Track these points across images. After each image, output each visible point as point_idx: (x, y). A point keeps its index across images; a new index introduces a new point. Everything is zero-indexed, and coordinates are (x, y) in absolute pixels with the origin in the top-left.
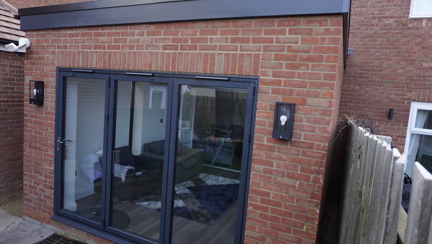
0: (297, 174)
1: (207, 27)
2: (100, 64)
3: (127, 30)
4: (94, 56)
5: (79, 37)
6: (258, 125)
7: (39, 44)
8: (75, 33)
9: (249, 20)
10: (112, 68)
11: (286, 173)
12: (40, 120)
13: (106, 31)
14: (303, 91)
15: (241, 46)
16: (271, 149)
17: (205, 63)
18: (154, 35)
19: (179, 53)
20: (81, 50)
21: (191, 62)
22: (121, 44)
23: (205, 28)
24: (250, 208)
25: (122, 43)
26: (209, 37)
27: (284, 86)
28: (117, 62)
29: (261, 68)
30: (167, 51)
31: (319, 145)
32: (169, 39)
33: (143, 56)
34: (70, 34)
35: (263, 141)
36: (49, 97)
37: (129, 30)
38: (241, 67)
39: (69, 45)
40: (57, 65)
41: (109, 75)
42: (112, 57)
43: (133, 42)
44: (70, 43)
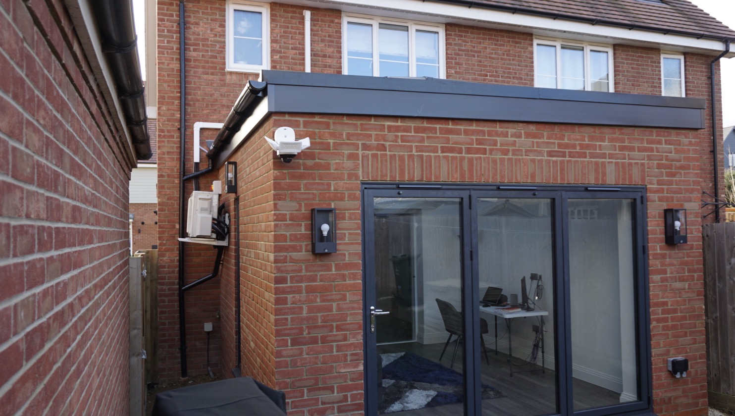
0: (686, 276)
1: (595, 132)
2: (455, 176)
3: (496, 128)
4: (443, 163)
5: (411, 133)
6: (652, 234)
7: (315, 139)
8: (402, 126)
9: (633, 128)
10: (475, 180)
11: (677, 277)
12: (322, 283)
13: (462, 127)
14: (680, 197)
15: (629, 155)
16: (663, 256)
17: (597, 172)
18: (535, 137)
19: (568, 161)
20: (416, 154)
21: (582, 172)
22: (488, 147)
23: (593, 134)
24: (654, 324)
25: (490, 145)
26: (598, 143)
27: (667, 193)
28: (483, 173)
29: (648, 176)
30: (554, 159)
31: (697, 245)
32: (554, 143)
33: (522, 165)
34: (389, 127)
35: (657, 250)
36: (345, 236)
37: (499, 128)
38: (631, 176)
39: (390, 145)
40: (363, 178)
41: (468, 191)
42: (475, 165)
43: (507, 145)
44: (391, 142)
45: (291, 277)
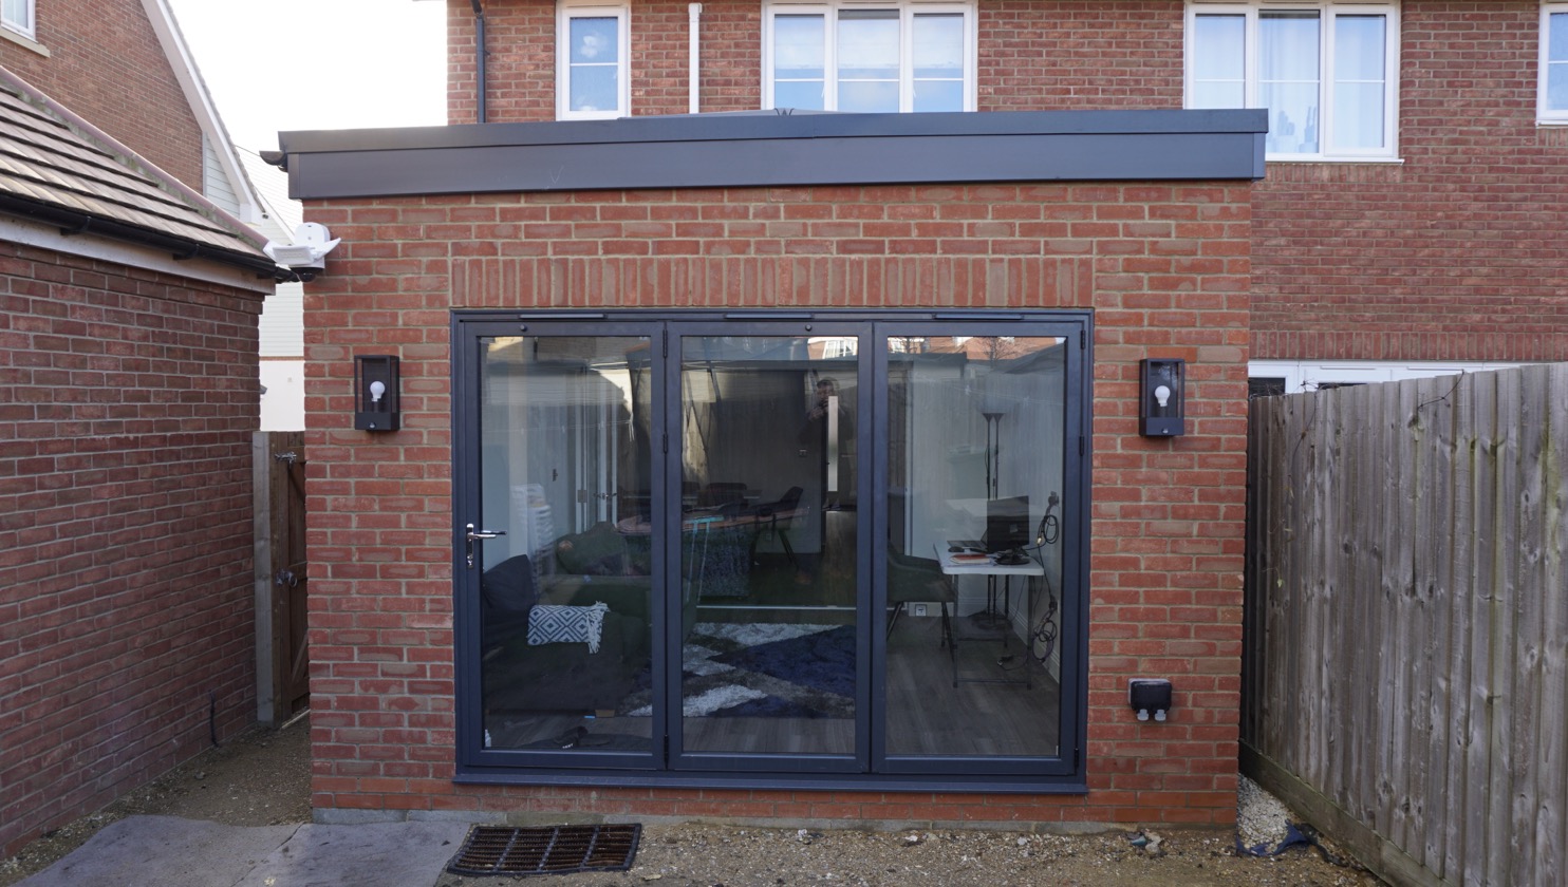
0: (1194, 506)
1: (960, 199)
2: (632, 296)
3: (722, 201)
4: (608, 273)
5: (545, 219)
6: (1101, 414)
7: (372, 240)
8: (528, 208)
9: (1061, 186)
10: (674, 303)
11: (1169, 509)
12: (382, 480)
13: (648, 204)
14: (1190, 333)
15: (1046, 243)
16: (1133, 462)
17: (961, 281)
18: (811, 216)
19: (888, 261)
20: (554, 257)
21: (922, 282)
22: (702, 240)
23: (954, 202)
24: (1096, 604)
25: (706, 235)
26: (965, 222)
27: (1151, 325)
28: (690, 287)
29: (1098, 288)
30: (854, 257)
31: (1229, 440)
32: (856, 226)
33: (778, 271)
34: (504, 212)
35: (1115, 448)
36: (422, 403)
37: (727, 201)
38: (1050, 290)
39: (503, 244)
40: (454, 303)
41: (661, 325)
42: (673, 274)
43: (745, 232)
44: (506, 237)
45: (331, 466)
